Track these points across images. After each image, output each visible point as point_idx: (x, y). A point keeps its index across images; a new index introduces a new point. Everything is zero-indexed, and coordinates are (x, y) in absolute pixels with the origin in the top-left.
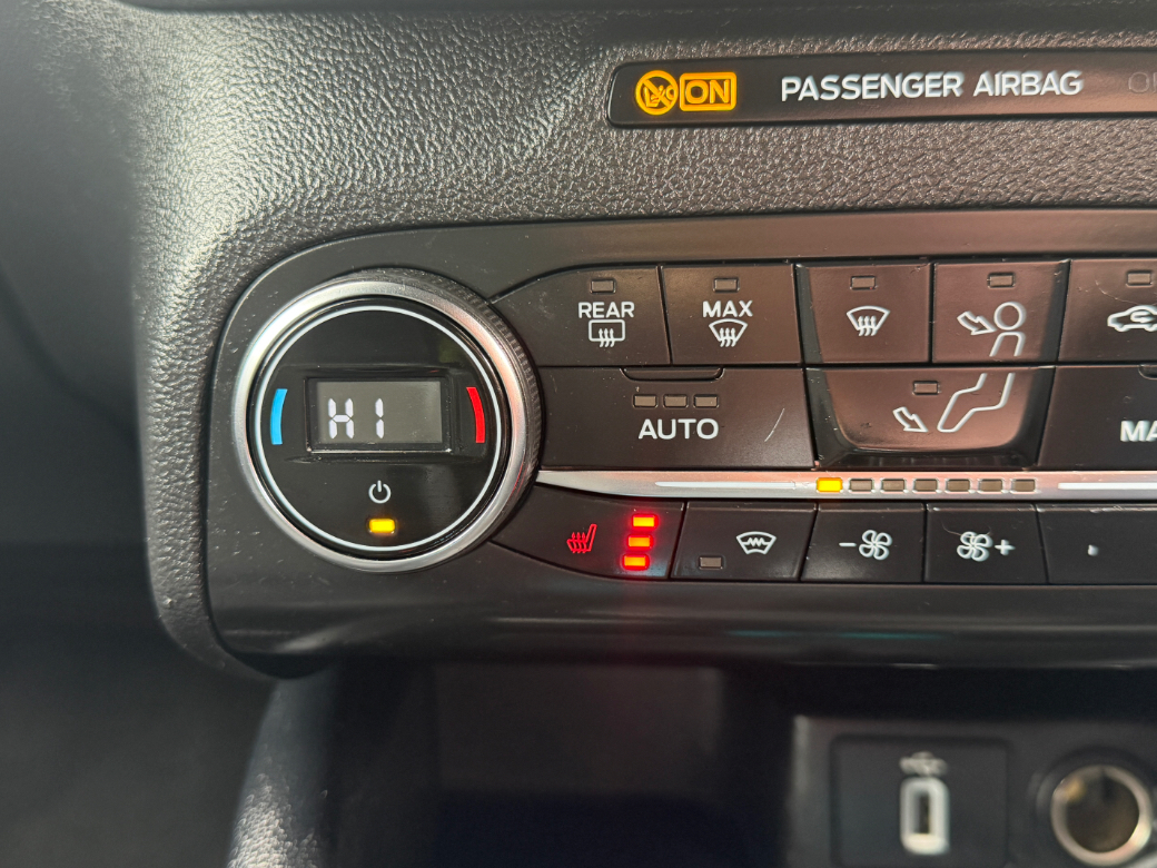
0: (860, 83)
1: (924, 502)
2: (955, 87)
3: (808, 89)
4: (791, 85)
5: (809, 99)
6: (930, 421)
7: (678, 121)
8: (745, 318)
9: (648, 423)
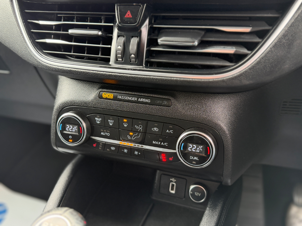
0: (126, 98)
1: (131, 147)
2: (136, 99)
3: (120, 97)
4: (119, 97)
5: (120, 98)
6: (131, 138)
7: (106, 99)
8: (113, 122)
9: (102, 133)
